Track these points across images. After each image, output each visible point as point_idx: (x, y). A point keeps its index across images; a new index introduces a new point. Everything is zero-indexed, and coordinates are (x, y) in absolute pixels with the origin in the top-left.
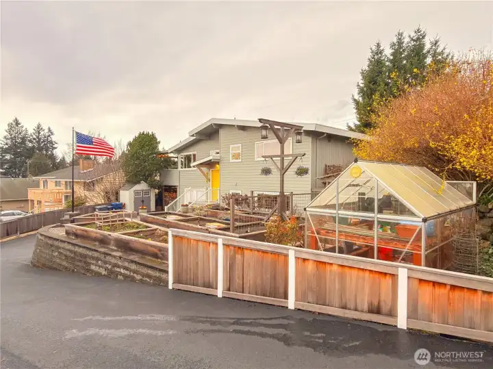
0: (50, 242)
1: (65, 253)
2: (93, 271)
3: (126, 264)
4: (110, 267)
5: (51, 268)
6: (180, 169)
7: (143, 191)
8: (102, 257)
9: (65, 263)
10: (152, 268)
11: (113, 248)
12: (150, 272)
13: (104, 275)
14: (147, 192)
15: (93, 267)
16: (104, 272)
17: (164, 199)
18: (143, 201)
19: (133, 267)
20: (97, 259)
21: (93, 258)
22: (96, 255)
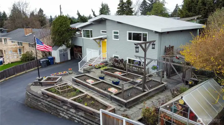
0: (36, 98)
1: (44, 104)
2: (61, 116)
3: (79, 117)
4: (70, 116)
5: (38, 109)
6: (83, 37)
7: (63, 49)
8: (66, 111)
9: (45, 109)
10: (91, 121)
11: (69, 106)
12: (91, 122)
13: (68, 119)
14: (65, 50)
15: (61, 114)
16: (67, 117)
17: (75, 52)
18: (64, 55)
19: (82, 118)
20: (63, 111)
21: (61, 110)
22: (62, 109)
